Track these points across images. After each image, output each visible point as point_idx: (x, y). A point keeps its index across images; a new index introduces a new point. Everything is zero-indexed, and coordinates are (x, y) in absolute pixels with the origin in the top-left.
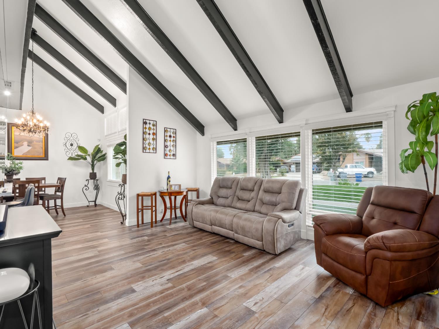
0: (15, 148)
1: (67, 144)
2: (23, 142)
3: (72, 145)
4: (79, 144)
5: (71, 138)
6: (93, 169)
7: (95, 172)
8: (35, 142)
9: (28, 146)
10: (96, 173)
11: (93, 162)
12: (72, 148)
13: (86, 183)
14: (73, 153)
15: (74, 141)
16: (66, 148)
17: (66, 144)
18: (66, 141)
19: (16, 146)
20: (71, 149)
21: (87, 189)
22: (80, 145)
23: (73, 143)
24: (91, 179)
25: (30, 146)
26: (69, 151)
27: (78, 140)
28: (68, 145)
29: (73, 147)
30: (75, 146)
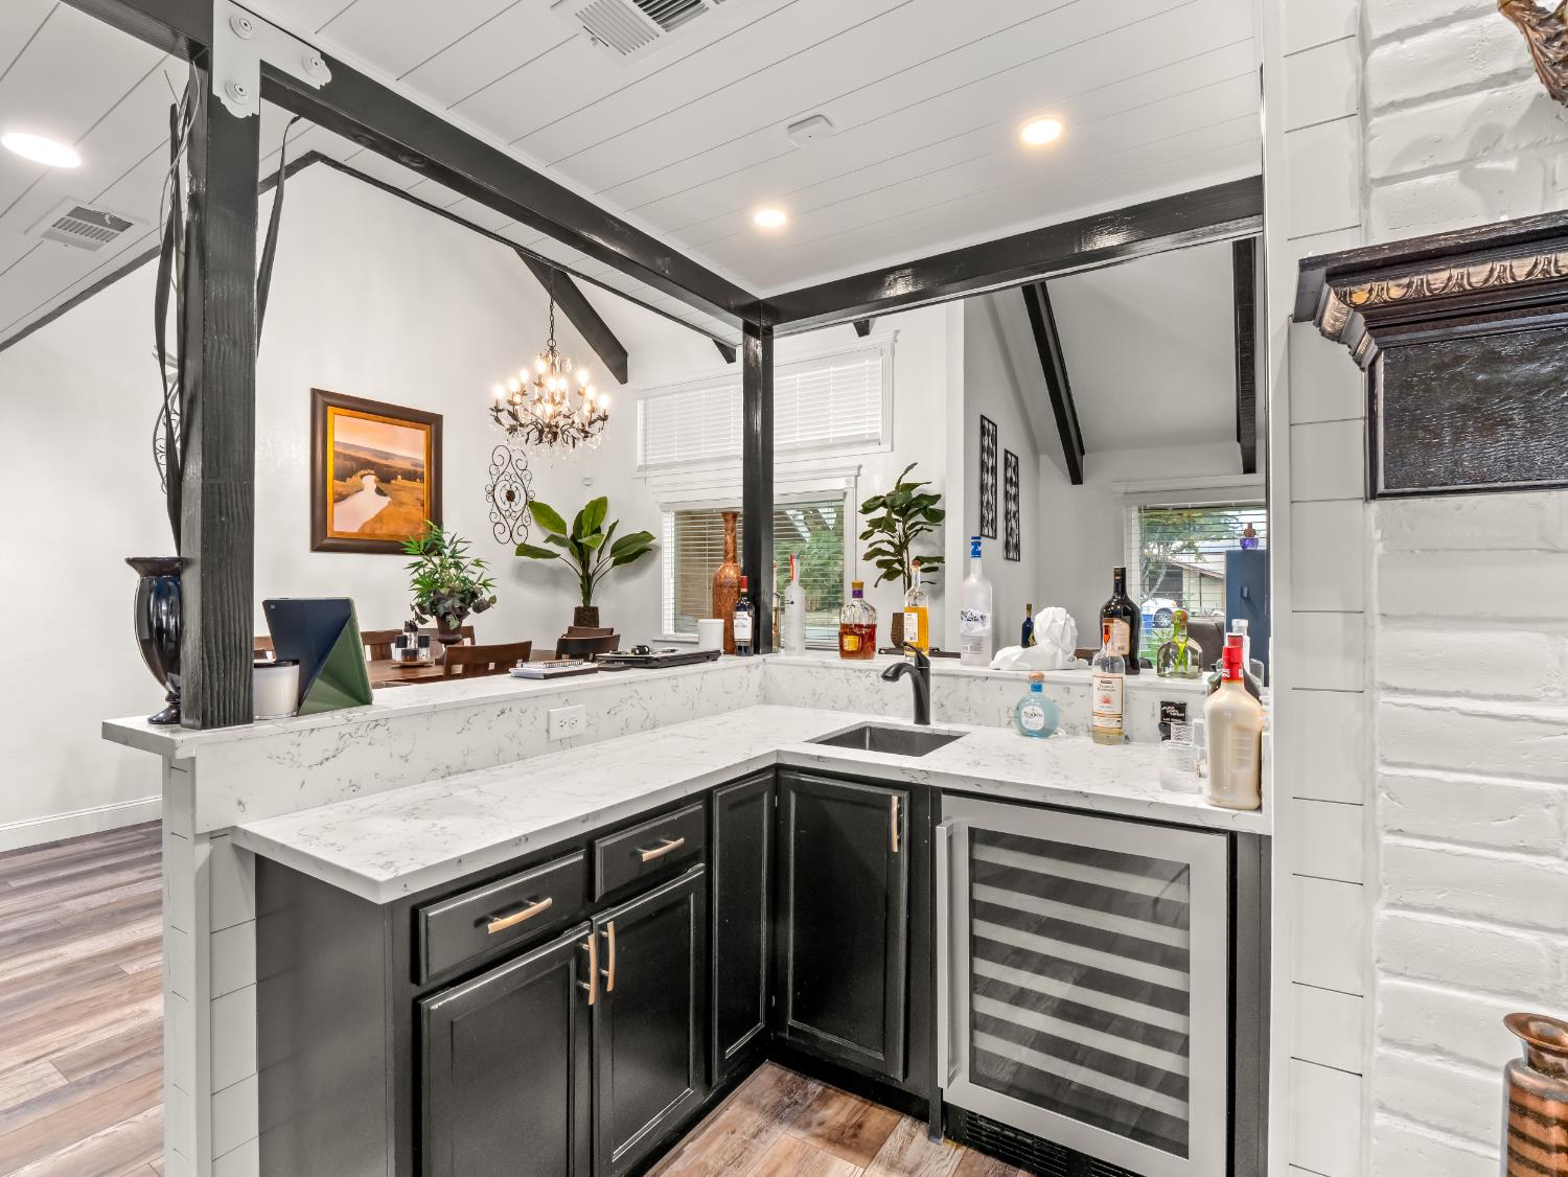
0: (336, 501)
1: (497, 493)
2: (362, 477)
3: (510, 496)
4: (530, 494)
5: (510, 469)
6: (587, 594)
8: (399, 477)
9: (379, 492)
12: (511, 510)
14: (515, 529)
15: (519, 481)
16: (495, 508)
17: (494, 490)
18: (495, 479)
19: (340, 490)
20: (508, 514)
22: (536, 500)
23: (513, 488)
25: (385, 495)
26: (502, 519)
27: (528, 477)
28: (500, 495)
29: (513, 504)
30: (520, 501)
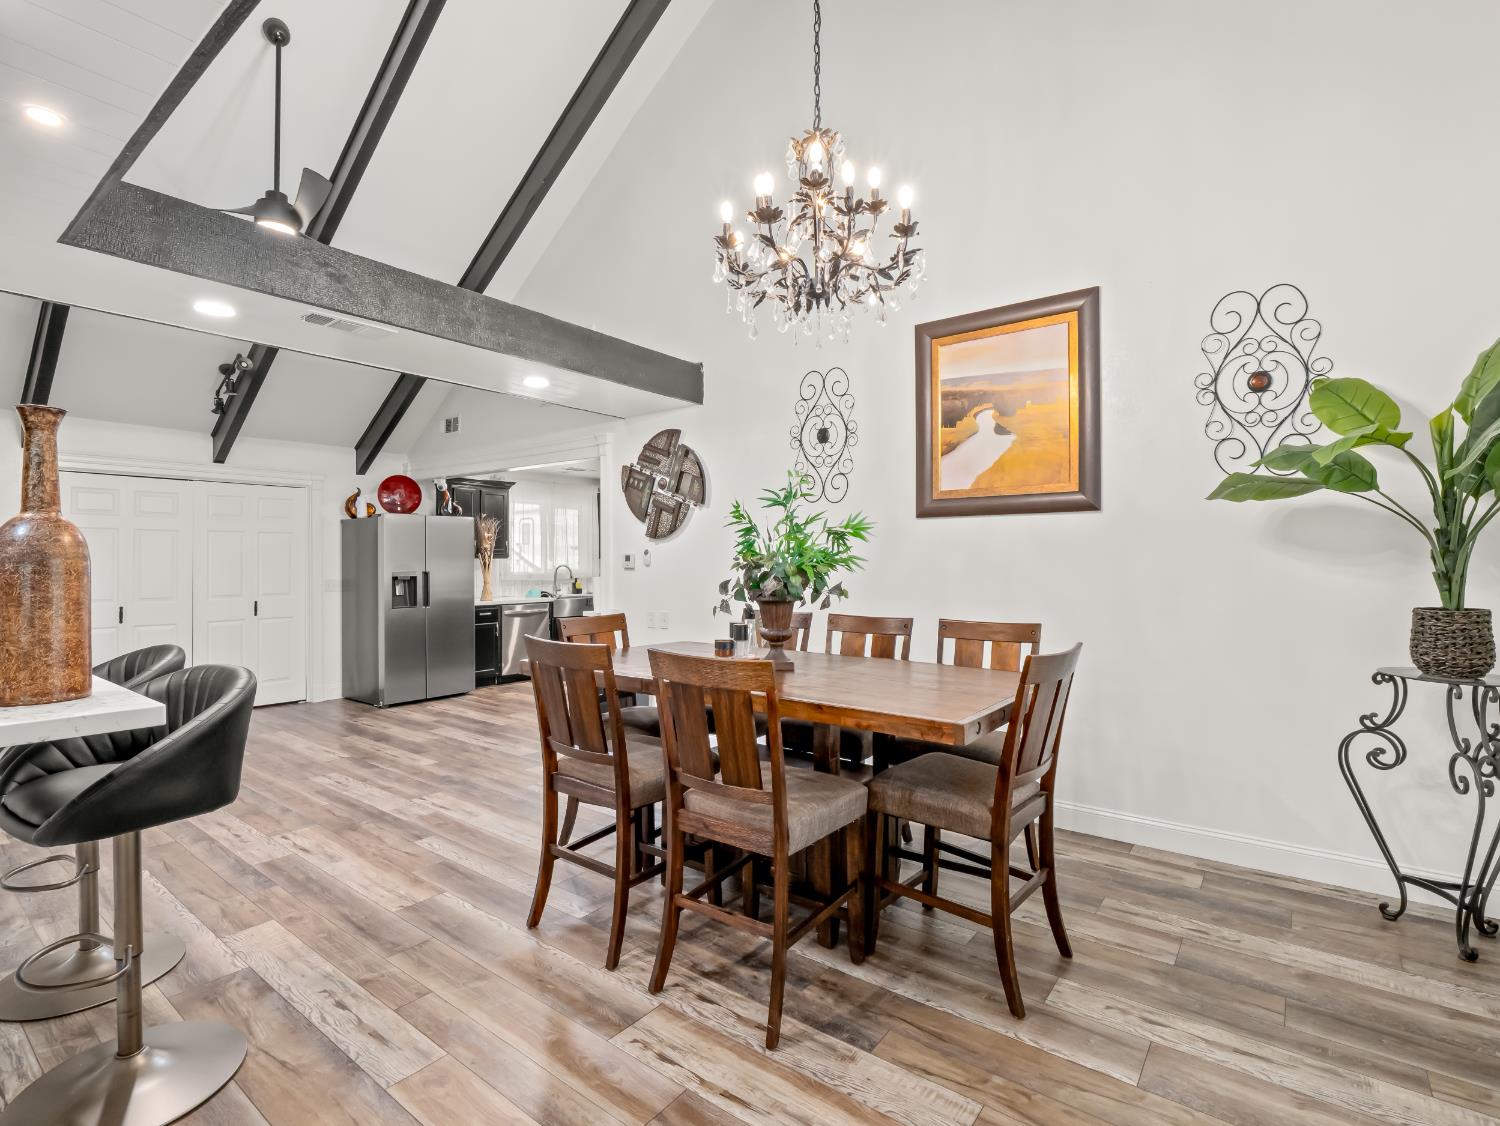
0: (945, 453)
1: (1223, 386)
2: (975, 416)
3: (1260, 382)
4: (1318, 366)
5: (1259, 331)
6: (1449, 579)
7: (1469, 602)
9: (1000, 430)
10: (1483, 618)
11: (1447, 505)
12: (1261, 410)
13: (1381, 700)
14: (1275, 444)
15: (1282, 346)
16: (1219, 415)
17: (1215, 380)
18: (1217, 360)
19: (950, 438)
20: (1252, 417)
21: (1389, 757)
22: (1334, 375)
23: (1267, 366)
24: (1430, 669)
25: (1008, 433)
26: (1239, 432)
28: (1234, 385)
29: (1268, 396)
30: (1289, 382)
